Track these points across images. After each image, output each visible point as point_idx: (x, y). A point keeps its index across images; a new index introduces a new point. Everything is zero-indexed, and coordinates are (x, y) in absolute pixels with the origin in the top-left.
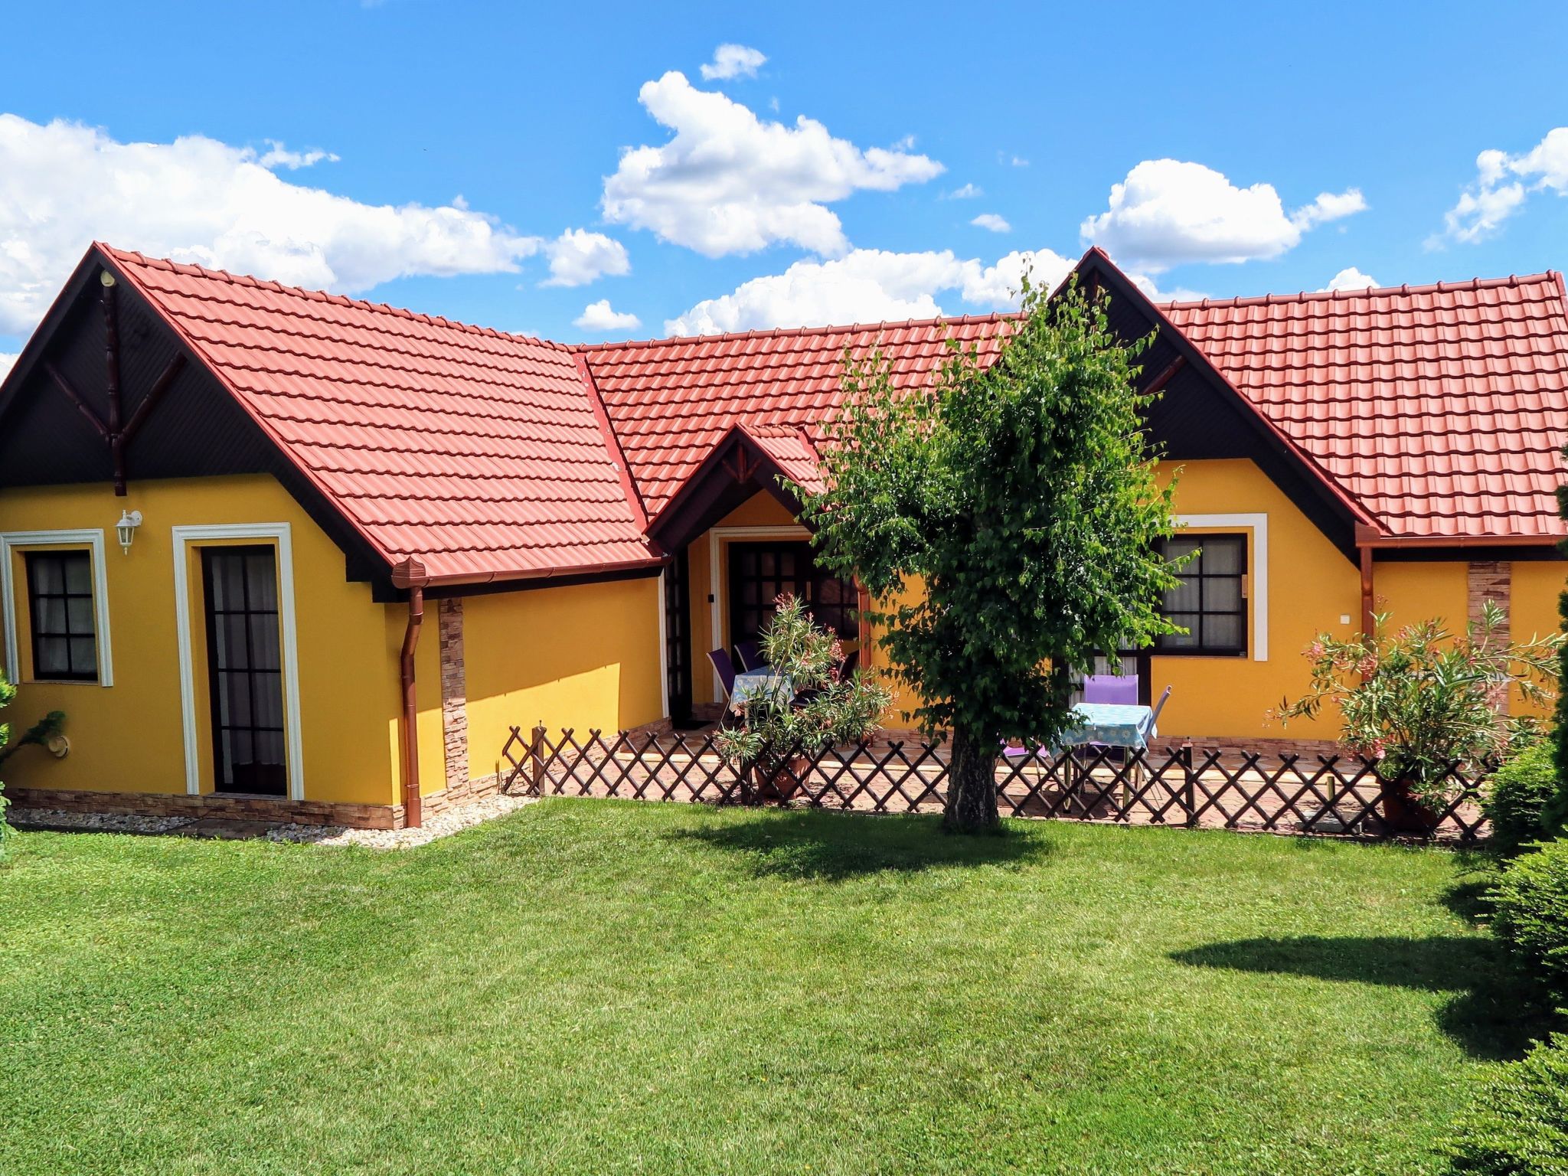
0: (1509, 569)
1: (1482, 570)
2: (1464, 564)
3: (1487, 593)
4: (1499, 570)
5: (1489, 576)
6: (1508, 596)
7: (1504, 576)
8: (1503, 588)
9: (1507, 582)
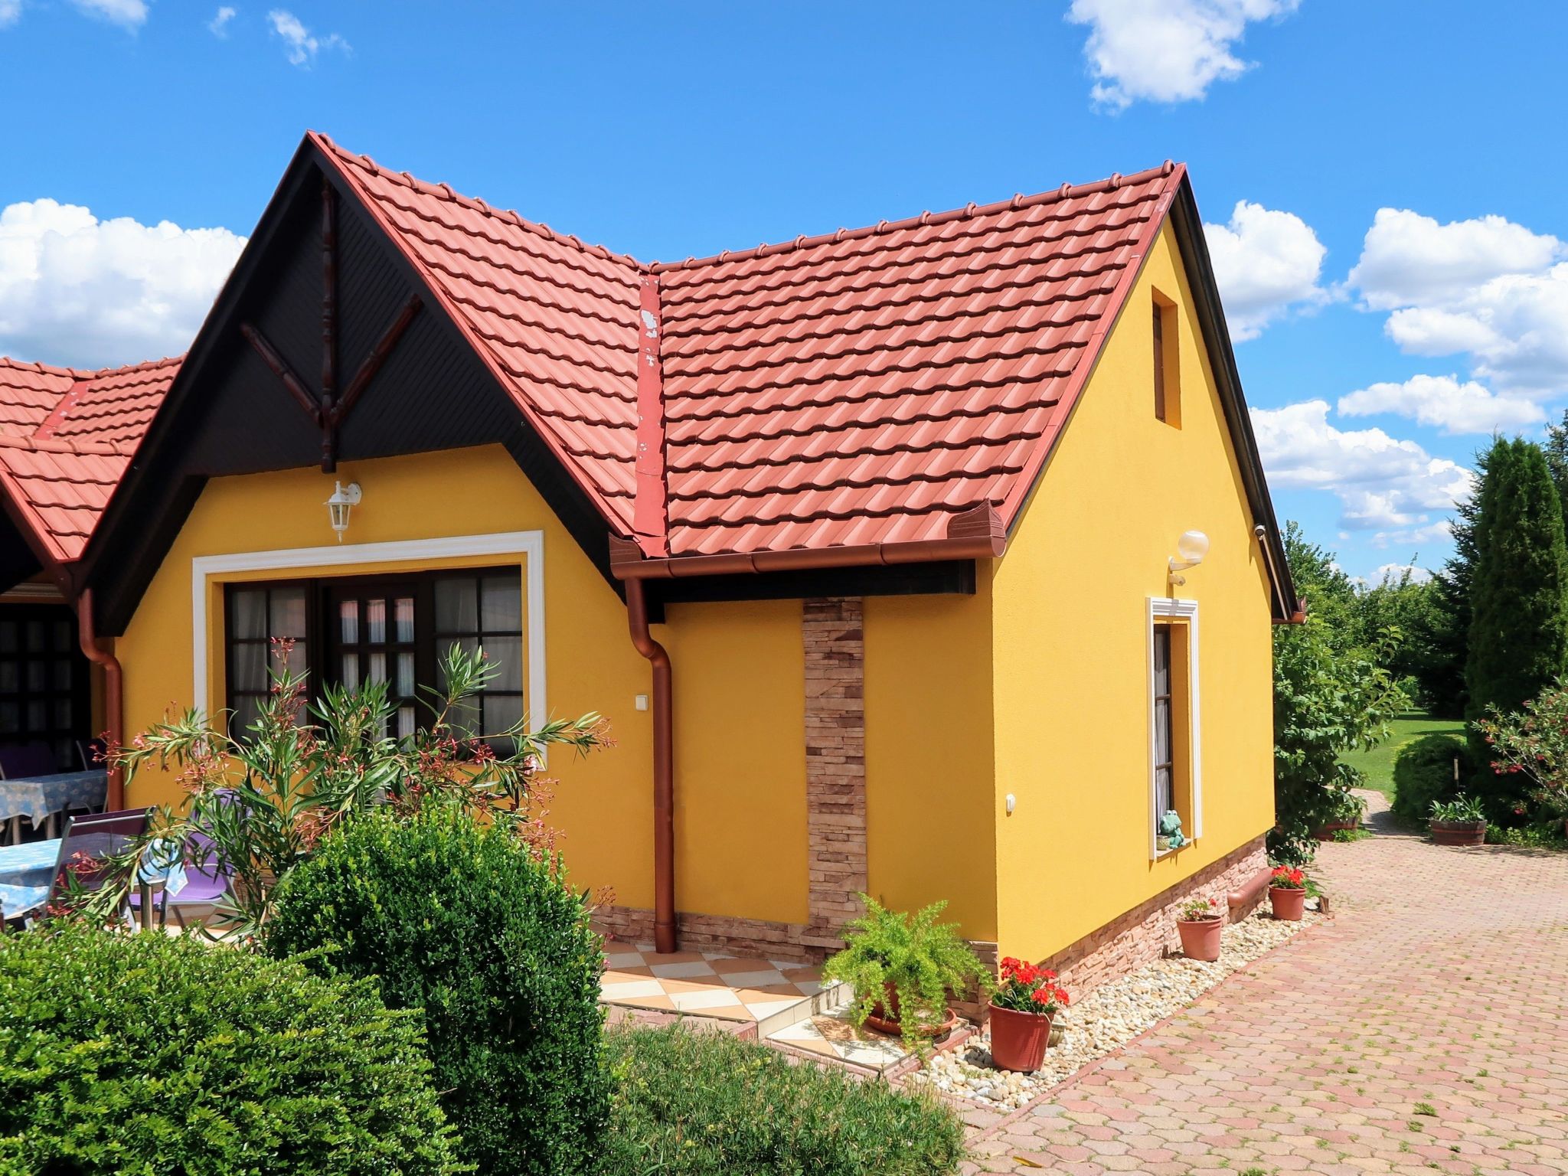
0: (861, 612)
1: (821, 616)
2: (796, 604)
3: (829, 655)
4: (845, 615)
5: (829, 625)
6: (861, 660)
7: (853, 625)
8: (851, 646)
9: (856, 635)
